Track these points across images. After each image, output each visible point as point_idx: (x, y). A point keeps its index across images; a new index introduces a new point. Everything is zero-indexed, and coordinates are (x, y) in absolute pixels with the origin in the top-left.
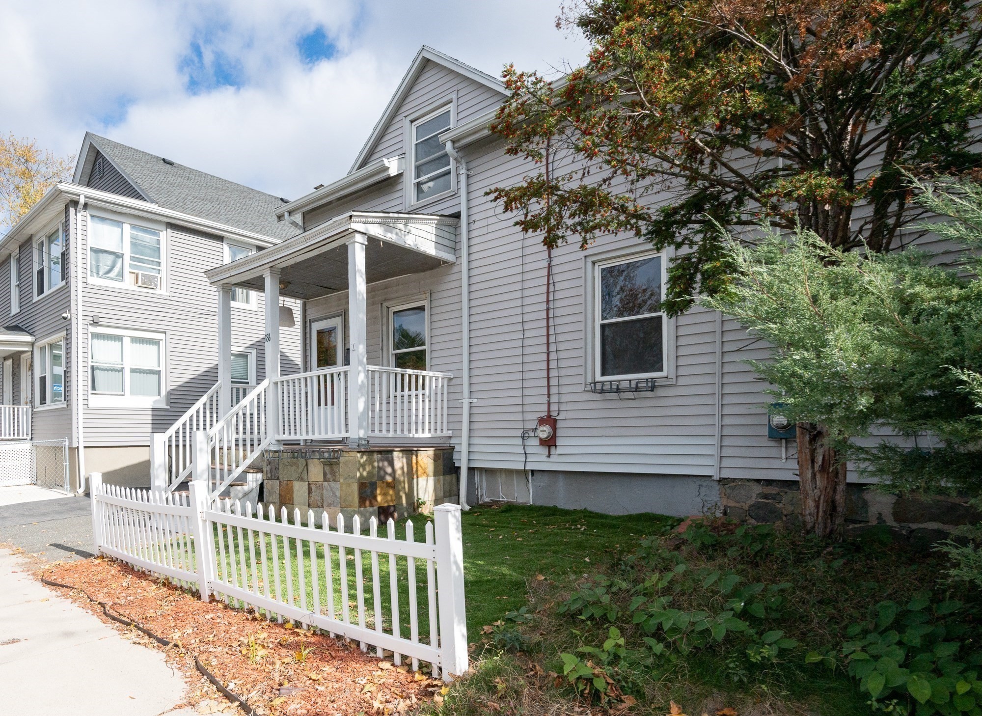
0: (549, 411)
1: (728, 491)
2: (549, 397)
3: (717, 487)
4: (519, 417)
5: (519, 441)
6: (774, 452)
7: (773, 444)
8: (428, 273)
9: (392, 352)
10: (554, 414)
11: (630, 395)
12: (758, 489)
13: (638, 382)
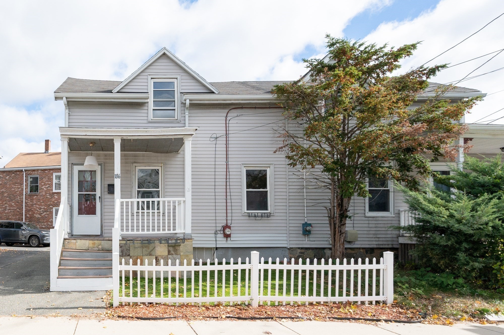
0: (227, 223)
1: (291, 252)
2: (227, 217)
3: (288, 251)
4: (214, 225)
5: (213, 235)
6: (303, 239)
7: (303, 236)
8: (163, 154)
9: (137, 189)
10: (229, 224)
11: (259, 218)
12: (299, 251)
13: (262, 213)
